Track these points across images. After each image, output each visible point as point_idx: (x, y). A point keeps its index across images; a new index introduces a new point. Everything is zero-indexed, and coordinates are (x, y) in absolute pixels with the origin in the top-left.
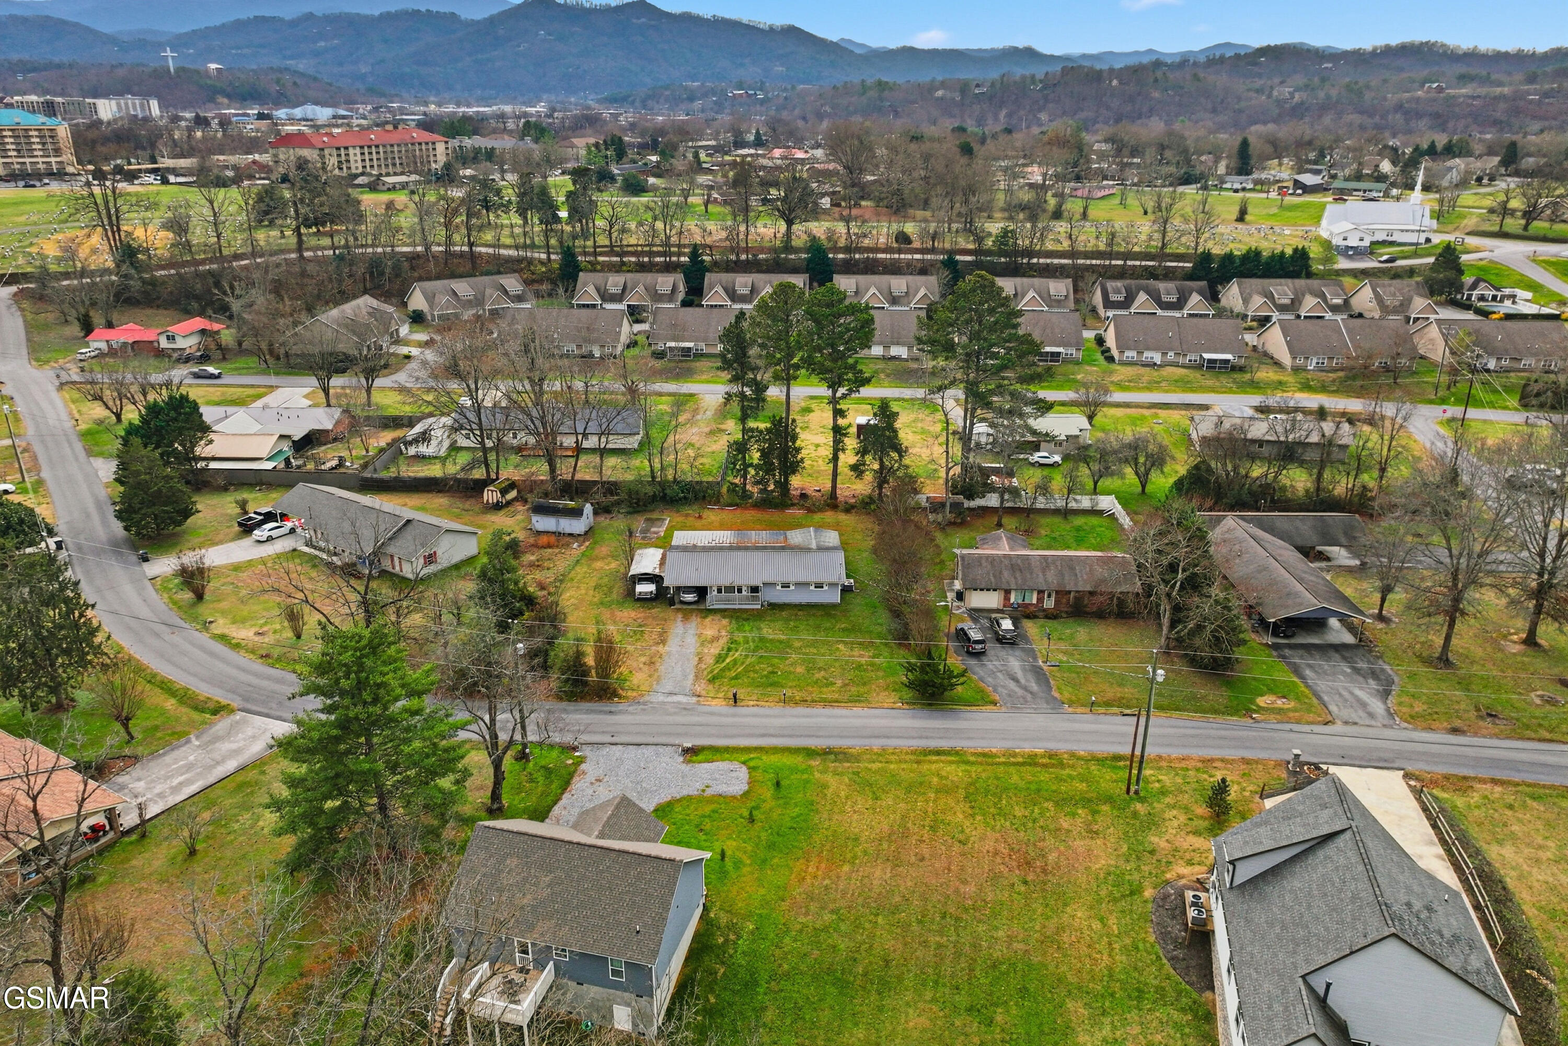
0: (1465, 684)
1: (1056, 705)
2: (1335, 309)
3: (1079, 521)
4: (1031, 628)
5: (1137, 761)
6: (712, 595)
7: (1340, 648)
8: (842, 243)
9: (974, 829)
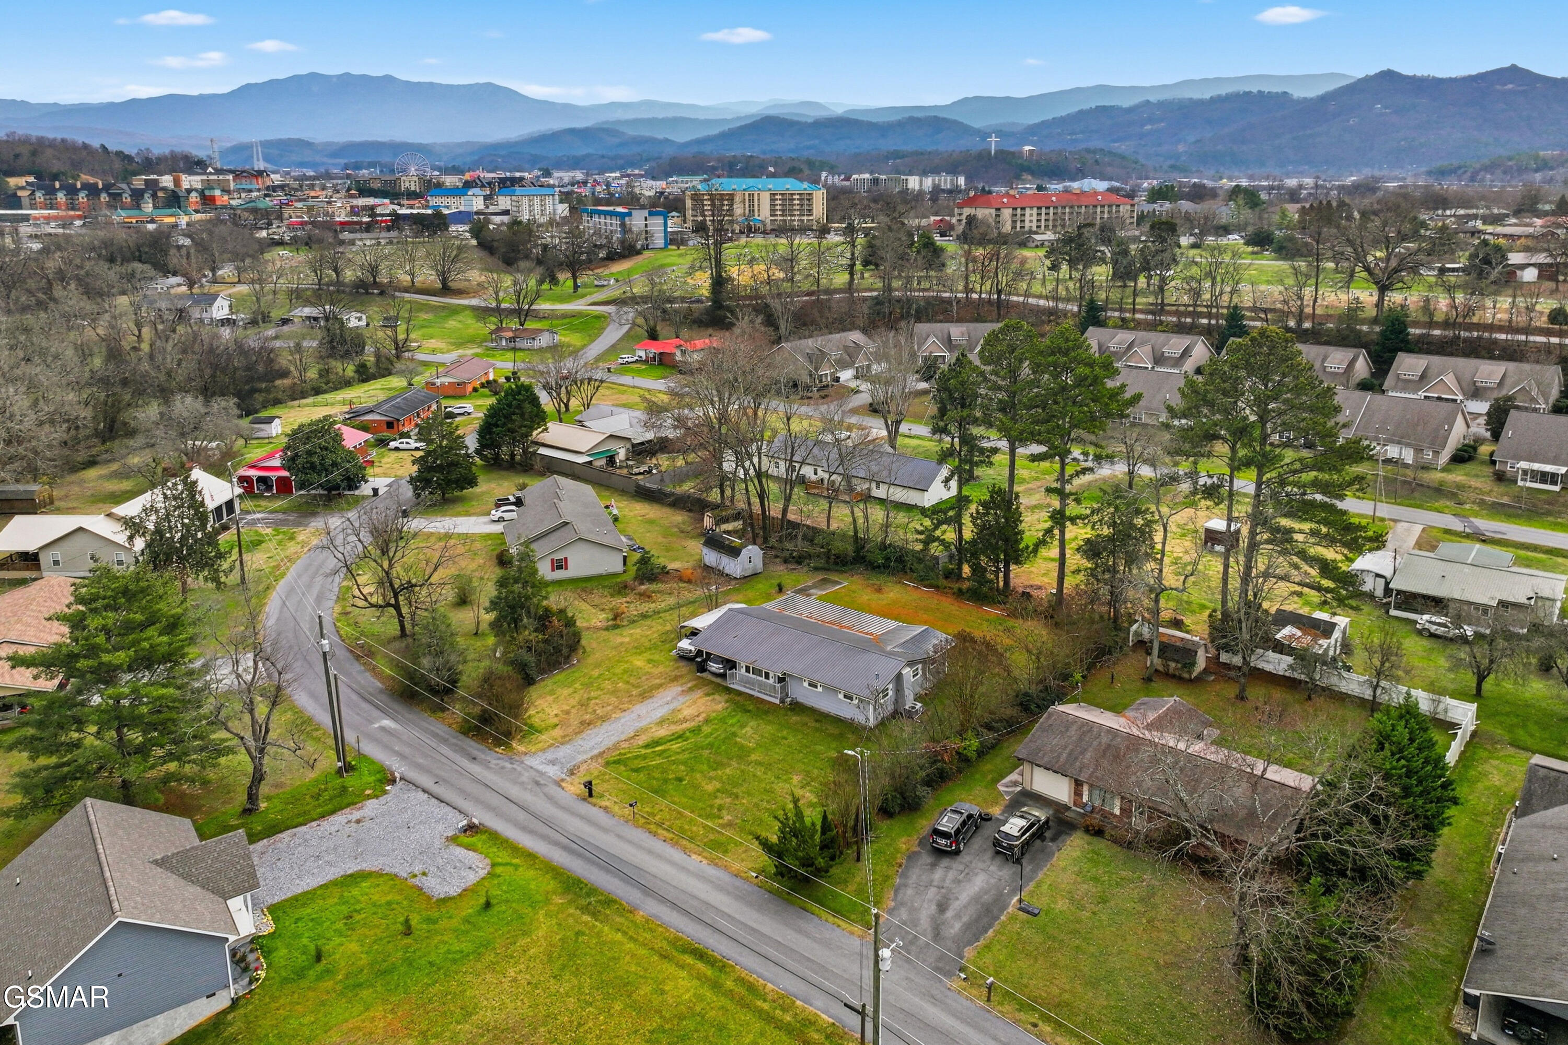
8: (1439, 317)
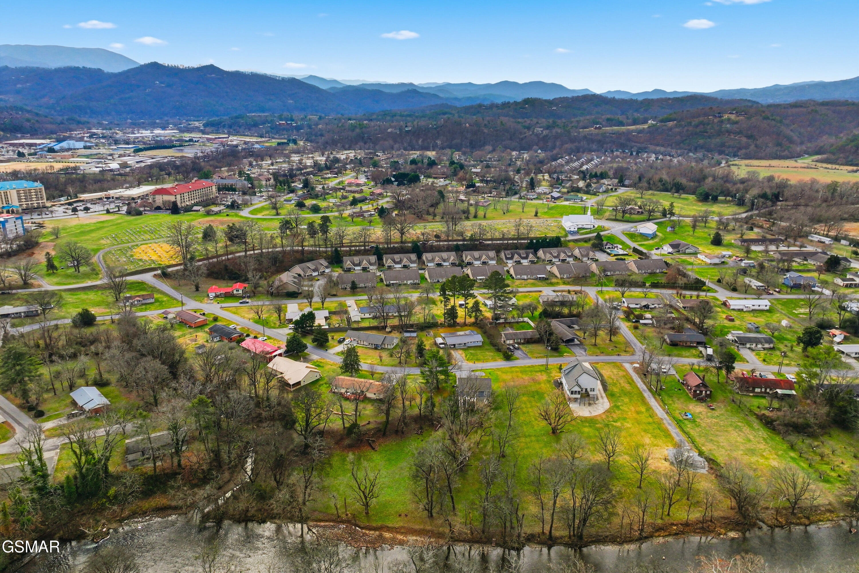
0: (599, 348)
1: (530, 358)
2: (569, 256)
3: (521, 324)
4: (521, 346)
5: (547, 365)
6: (457, 346)
7: (577, 345)
9: (524, 376)
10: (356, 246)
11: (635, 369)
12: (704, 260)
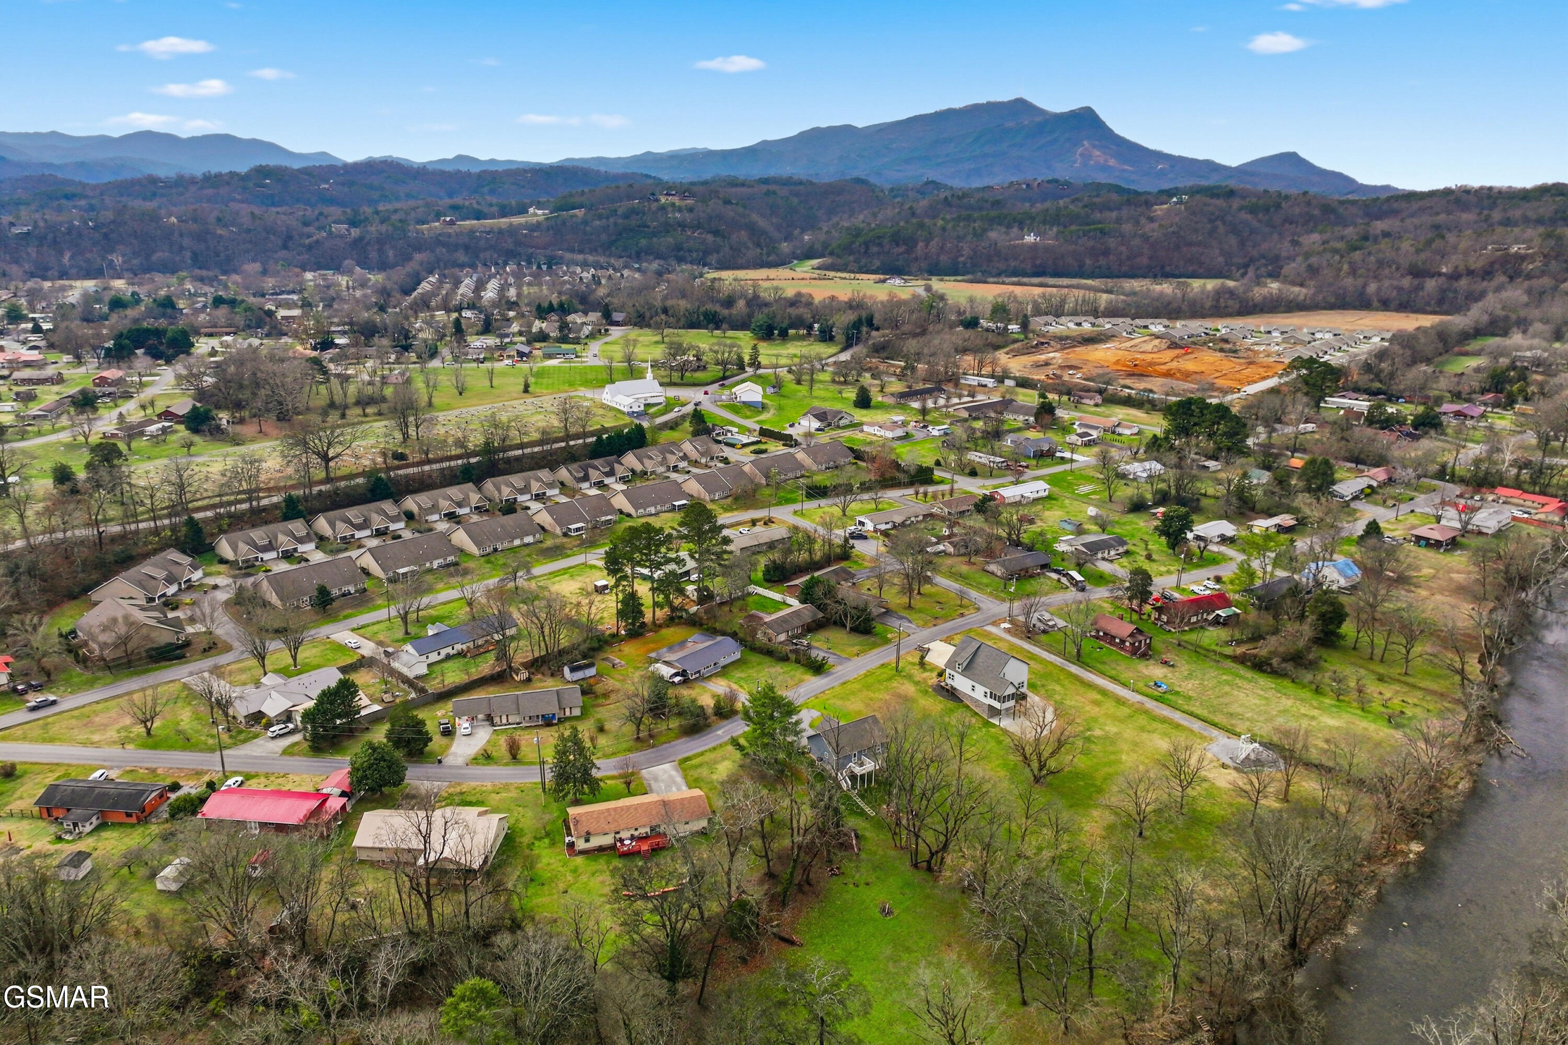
0: (922, 612)
5: (888, 663)
6: (703, 671)
7: (885, 614)
10: (230, 503)
11: (1008, 631)
12: (878, 434)
